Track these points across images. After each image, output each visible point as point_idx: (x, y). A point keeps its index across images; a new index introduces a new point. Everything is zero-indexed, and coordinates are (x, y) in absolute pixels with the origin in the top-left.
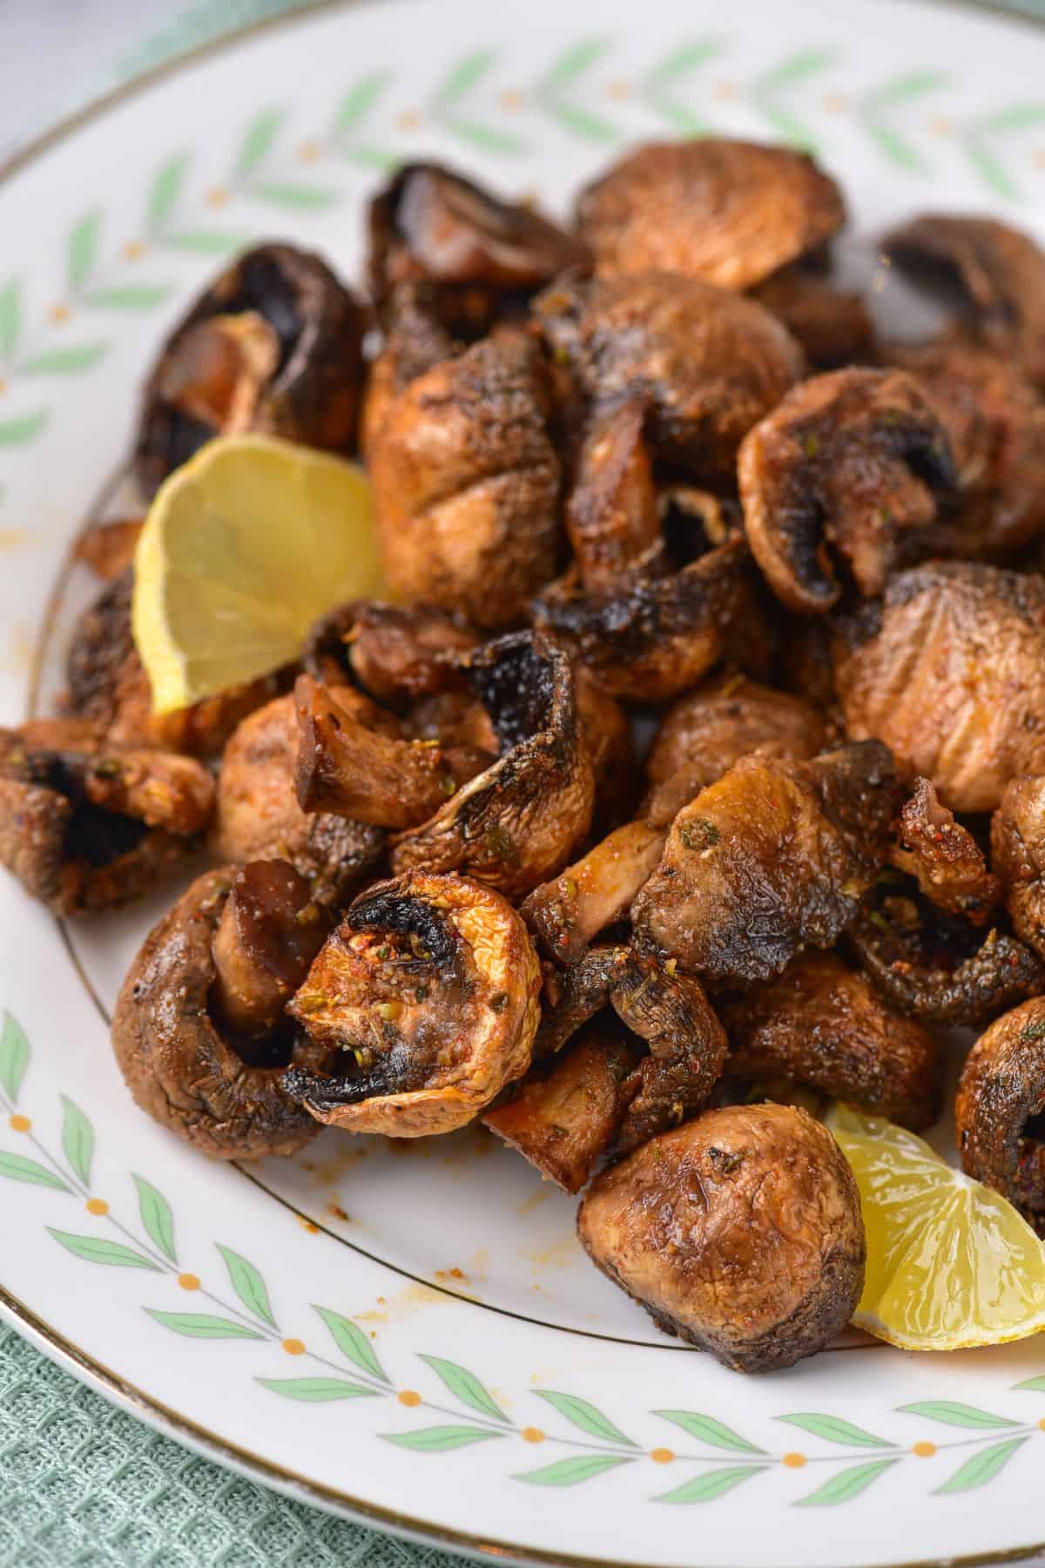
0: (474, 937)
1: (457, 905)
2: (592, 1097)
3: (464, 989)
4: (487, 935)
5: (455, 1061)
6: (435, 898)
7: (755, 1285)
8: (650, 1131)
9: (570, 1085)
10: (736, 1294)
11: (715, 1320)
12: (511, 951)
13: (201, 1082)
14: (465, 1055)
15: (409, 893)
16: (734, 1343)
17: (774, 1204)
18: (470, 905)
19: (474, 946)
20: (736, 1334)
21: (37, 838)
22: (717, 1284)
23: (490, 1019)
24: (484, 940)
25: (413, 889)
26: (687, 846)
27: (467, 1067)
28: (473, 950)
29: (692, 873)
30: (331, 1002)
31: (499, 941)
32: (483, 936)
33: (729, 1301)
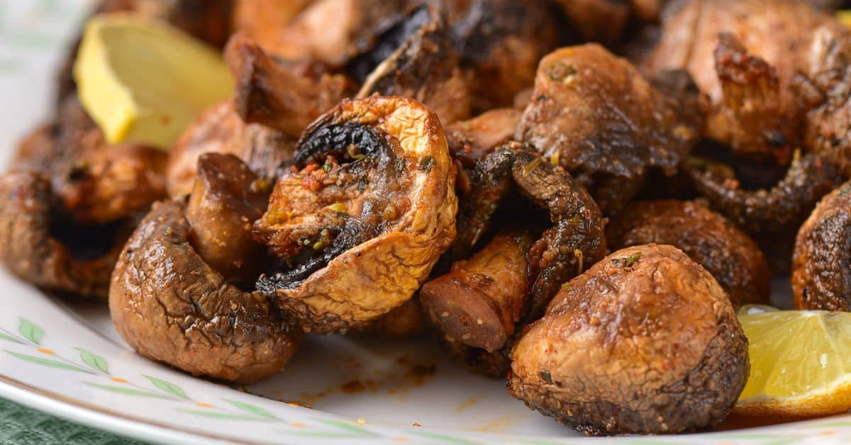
0: (399, 131)
1: (383, 114)
2: (508, 259)
3: (397, 166)
4: (409, 125)
5: (398, 215)
6: (364, 115)
7: (666, 334)
8: (558, 278)
9: (489, 256)
10: (653, 342)
11: (639, 367)
12: (431, 128)
13: (192, 286)
14: (407, 206)
15: (342, 119)
16: (657, 390)
17: (671, 280)
18: (393, 109)
19: (400, 139)
20: (657, 380)
21: (29, 203)
22: (635, 337)
23: (421, 179)
24: (408, 130)
25: (345, 114)
26: (552, 78)
27: (408, 215)
28: (400, 143)
29: (561, 96)
30: (289, 214)
31: (420, 127)
32: (407, 128)
33: (648, 348)
